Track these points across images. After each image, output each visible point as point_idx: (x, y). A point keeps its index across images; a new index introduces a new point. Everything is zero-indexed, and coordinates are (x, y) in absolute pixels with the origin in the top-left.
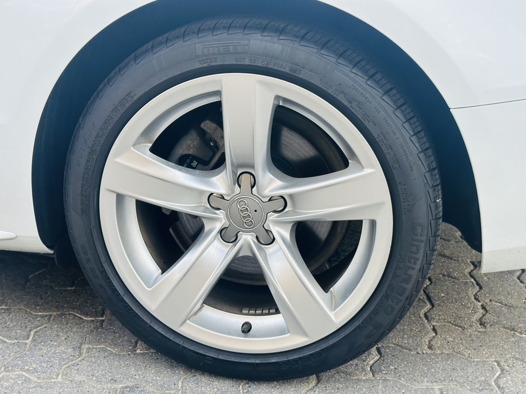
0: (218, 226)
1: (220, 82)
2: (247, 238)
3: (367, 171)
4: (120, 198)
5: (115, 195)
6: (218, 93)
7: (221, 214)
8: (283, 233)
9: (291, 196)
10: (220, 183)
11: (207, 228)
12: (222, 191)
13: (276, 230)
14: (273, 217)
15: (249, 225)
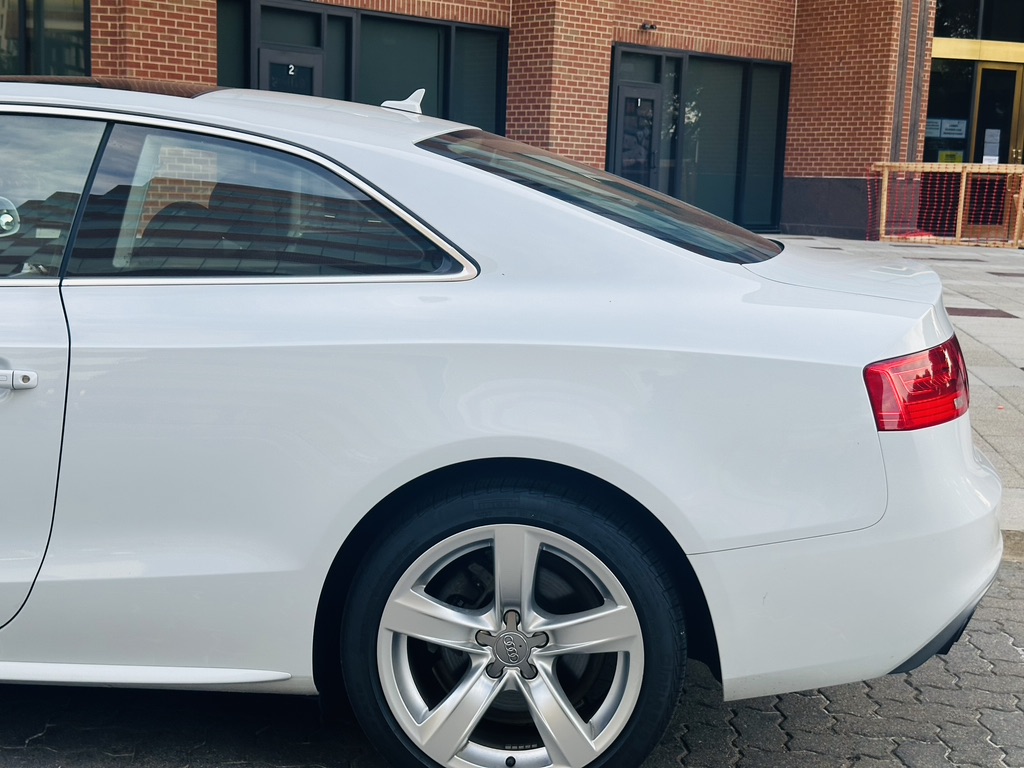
0: (485, 662)
1: (492, 531)
2: (512, 673)
3: (621, 608)
4: (396, 636)
5: (391, 634)
6: (491, 541)
7: (488, 650)
8: (544, 666)
9: (553, 631)
10: (487, 621)
11: (474, 664)
12: (490, 628)
13: (538, 664)
14: (536, 651)
15: (513, 660)
